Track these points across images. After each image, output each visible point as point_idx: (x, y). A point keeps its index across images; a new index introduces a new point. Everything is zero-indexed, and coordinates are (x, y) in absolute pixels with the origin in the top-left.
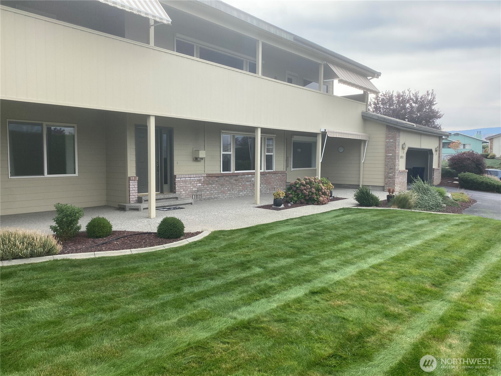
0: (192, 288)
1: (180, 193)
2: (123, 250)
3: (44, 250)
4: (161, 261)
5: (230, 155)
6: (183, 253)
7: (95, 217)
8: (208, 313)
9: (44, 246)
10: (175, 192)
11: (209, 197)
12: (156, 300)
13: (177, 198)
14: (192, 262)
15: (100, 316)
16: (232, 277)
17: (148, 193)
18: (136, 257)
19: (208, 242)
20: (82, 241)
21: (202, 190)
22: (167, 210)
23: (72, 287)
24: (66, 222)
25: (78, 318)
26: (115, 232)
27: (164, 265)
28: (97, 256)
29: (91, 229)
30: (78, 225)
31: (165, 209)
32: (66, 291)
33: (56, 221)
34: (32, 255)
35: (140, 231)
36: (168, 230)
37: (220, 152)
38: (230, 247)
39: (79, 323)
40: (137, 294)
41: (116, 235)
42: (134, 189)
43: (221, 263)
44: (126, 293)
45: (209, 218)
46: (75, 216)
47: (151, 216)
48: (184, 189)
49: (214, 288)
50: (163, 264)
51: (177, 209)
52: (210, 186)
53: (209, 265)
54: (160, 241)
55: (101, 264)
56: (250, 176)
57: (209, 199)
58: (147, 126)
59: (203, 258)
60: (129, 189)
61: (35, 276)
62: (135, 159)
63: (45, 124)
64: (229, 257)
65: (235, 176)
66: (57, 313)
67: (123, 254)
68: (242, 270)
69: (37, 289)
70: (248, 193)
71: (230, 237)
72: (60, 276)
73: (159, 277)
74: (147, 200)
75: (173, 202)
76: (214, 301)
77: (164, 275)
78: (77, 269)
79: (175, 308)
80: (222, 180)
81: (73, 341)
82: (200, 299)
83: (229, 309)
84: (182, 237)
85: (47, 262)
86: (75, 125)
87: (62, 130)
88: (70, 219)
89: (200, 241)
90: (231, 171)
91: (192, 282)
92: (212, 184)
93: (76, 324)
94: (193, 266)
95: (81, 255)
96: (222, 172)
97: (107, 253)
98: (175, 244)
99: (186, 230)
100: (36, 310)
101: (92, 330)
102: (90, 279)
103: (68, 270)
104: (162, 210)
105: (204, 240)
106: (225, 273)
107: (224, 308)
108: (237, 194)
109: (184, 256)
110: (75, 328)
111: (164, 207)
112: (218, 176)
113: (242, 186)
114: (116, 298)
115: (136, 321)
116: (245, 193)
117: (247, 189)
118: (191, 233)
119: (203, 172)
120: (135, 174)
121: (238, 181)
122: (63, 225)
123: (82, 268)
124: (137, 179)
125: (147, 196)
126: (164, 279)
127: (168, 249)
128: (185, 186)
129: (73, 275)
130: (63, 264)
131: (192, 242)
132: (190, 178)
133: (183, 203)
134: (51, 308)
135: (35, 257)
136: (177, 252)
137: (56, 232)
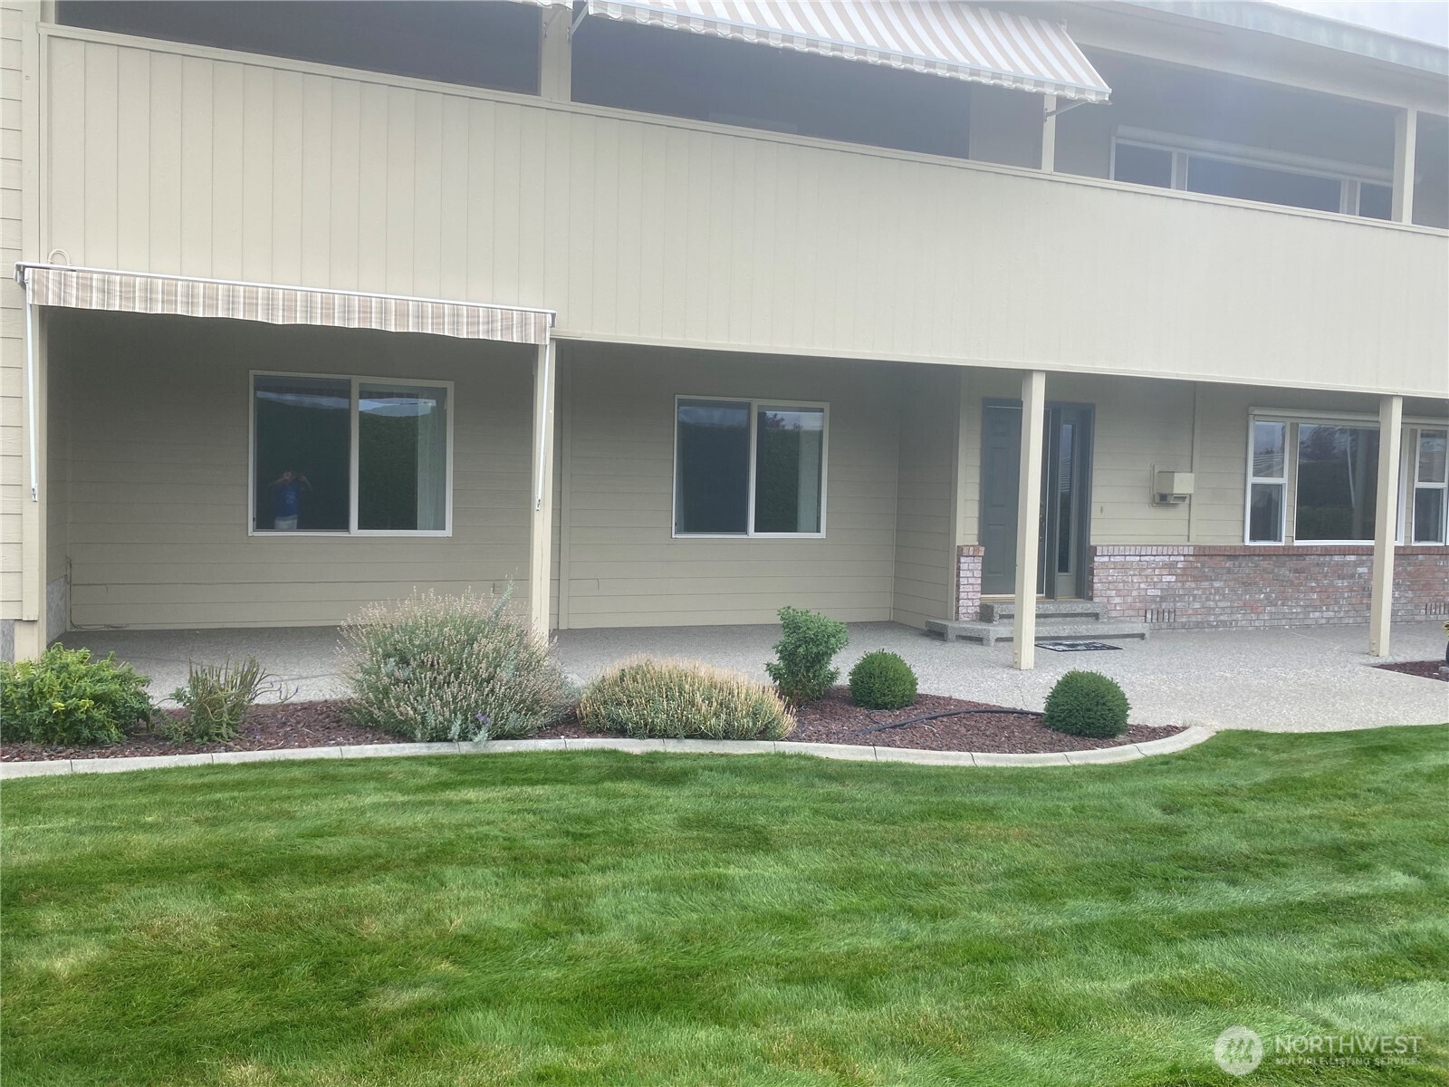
0: (1167, 896)
1: (1105, 600)
2: (948, 750)
3: (754, 724)
4: (1065, 800)
5: (1279, 487)
6: (1130, 785)
7: (873, 650)
8: (1229, 987)
9: (755, 715)
10: (1091, 599)
11: (1199, 618)
12: (1058, 914)
13: (1096, 616)
14: (1158, 817)
15: (904, 926)
16: (1302, 886)
17: (1013, 596)
18: (988, 776)
19: (1208, 762)
20: (840, 711)
21: (1179, 596)
22: (1065, 648)
23: (826, 832)
24: (805, 656)
25: (849, 921)
26: (924, 698)
27: (1074, 813)
28: (882, 759)
29: (862, 682)
30: (831, 668)
31: (1061, 648)
32: (813, 842)
33: (781, 652)
34: (728, 734)
35: (992, 704)
36: (1077, 711)
37: (1243, 477)
38: (1287, 787)
39: (852, 935)
40: (1001, 884)
41: (927, 706)
42: (971, 581)
43: (1262, 835)
44: (971, 877)
45: (1205, 688)
46: (826, 642)
47: (1020, 664)
48: (1120, 590)
49: (1242, 913)
50: (1069, 811)
51: (1097, 648)
52: (1206, 584)
53: (1220, 836)
54: (1052, 738)
55: (896, 783)
56: (1353, 558)
57: (1199, 625)
58: (1021, 404)
59: (1194, 810)
60: (958, 581)
61: (739, 789)
62: (977, 497)
63: (756, 405)
64: (1289, 822)
65: (1295, 558)
66: (797, 897)
67: (952, 763)
68: (1340, 871)
69: (747, 824)
70: (1342, 614)
71: (1285, 756)
72: (796, 799)
73: (1061, 846)
74: (1011, 616)
75: (1084, 628)
76: (1245, 953)
77: (1078, 845)
78: (835, 788)
79: (1120, 947)
80: (1247, 567)
81: (842, 981)
82: (1197, 936)
83: (1304, 989)
84: (1121, 737)
85: (761, 755)
86: (826, 406)
87: (778, 417)
88: (815, 650)
89: (1182, 756)
90: (1281, 541)
91: (1167, 879)
92: (1211, 580)
93: (845, 935)
94: (1164, 830)
95: (842, 749)
96: (1248, 542)
97: (907, 754)
98: (1103, 756)
99: (1134, 717)
100: (748, 878)
101: (886, 960)
102: (870, 820)
103: (813, 786)
104: (1051, 647)
105: (1194, 756)
106: (1279, 870)
107: (1286, 983)
108: (1301, 616)
109: (1133, 794)
110: (843, 946)
111: (1056, 640)
112: (1233, 555)
113: (1318, 590)
114: (942, 885)
115: (1004, 961)
116: (1331, 614)
117: (1337, 602)
118: (1148, 727)
119: (1183, 541)
120: (975, 537)
121: (1304, 573)
122: (796, 665)
123: (848, 785)
124: (982, 554)
125: (1012, 602)
126: (1077, 856)
127: (1079, 766)
128: (1124, 582)
129: (825, 800)
130: (800, 769)
131: (1156, 757)
132: (1141, 556)
133: (1116, 633)
134: (782, 880)
135: (734, 739)
136: (1109, 780)
137: (778, 682)
